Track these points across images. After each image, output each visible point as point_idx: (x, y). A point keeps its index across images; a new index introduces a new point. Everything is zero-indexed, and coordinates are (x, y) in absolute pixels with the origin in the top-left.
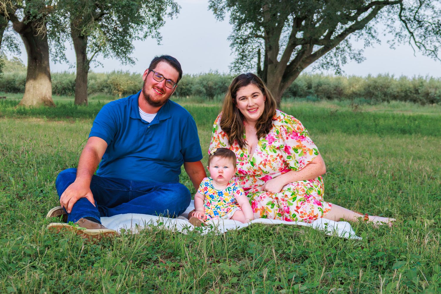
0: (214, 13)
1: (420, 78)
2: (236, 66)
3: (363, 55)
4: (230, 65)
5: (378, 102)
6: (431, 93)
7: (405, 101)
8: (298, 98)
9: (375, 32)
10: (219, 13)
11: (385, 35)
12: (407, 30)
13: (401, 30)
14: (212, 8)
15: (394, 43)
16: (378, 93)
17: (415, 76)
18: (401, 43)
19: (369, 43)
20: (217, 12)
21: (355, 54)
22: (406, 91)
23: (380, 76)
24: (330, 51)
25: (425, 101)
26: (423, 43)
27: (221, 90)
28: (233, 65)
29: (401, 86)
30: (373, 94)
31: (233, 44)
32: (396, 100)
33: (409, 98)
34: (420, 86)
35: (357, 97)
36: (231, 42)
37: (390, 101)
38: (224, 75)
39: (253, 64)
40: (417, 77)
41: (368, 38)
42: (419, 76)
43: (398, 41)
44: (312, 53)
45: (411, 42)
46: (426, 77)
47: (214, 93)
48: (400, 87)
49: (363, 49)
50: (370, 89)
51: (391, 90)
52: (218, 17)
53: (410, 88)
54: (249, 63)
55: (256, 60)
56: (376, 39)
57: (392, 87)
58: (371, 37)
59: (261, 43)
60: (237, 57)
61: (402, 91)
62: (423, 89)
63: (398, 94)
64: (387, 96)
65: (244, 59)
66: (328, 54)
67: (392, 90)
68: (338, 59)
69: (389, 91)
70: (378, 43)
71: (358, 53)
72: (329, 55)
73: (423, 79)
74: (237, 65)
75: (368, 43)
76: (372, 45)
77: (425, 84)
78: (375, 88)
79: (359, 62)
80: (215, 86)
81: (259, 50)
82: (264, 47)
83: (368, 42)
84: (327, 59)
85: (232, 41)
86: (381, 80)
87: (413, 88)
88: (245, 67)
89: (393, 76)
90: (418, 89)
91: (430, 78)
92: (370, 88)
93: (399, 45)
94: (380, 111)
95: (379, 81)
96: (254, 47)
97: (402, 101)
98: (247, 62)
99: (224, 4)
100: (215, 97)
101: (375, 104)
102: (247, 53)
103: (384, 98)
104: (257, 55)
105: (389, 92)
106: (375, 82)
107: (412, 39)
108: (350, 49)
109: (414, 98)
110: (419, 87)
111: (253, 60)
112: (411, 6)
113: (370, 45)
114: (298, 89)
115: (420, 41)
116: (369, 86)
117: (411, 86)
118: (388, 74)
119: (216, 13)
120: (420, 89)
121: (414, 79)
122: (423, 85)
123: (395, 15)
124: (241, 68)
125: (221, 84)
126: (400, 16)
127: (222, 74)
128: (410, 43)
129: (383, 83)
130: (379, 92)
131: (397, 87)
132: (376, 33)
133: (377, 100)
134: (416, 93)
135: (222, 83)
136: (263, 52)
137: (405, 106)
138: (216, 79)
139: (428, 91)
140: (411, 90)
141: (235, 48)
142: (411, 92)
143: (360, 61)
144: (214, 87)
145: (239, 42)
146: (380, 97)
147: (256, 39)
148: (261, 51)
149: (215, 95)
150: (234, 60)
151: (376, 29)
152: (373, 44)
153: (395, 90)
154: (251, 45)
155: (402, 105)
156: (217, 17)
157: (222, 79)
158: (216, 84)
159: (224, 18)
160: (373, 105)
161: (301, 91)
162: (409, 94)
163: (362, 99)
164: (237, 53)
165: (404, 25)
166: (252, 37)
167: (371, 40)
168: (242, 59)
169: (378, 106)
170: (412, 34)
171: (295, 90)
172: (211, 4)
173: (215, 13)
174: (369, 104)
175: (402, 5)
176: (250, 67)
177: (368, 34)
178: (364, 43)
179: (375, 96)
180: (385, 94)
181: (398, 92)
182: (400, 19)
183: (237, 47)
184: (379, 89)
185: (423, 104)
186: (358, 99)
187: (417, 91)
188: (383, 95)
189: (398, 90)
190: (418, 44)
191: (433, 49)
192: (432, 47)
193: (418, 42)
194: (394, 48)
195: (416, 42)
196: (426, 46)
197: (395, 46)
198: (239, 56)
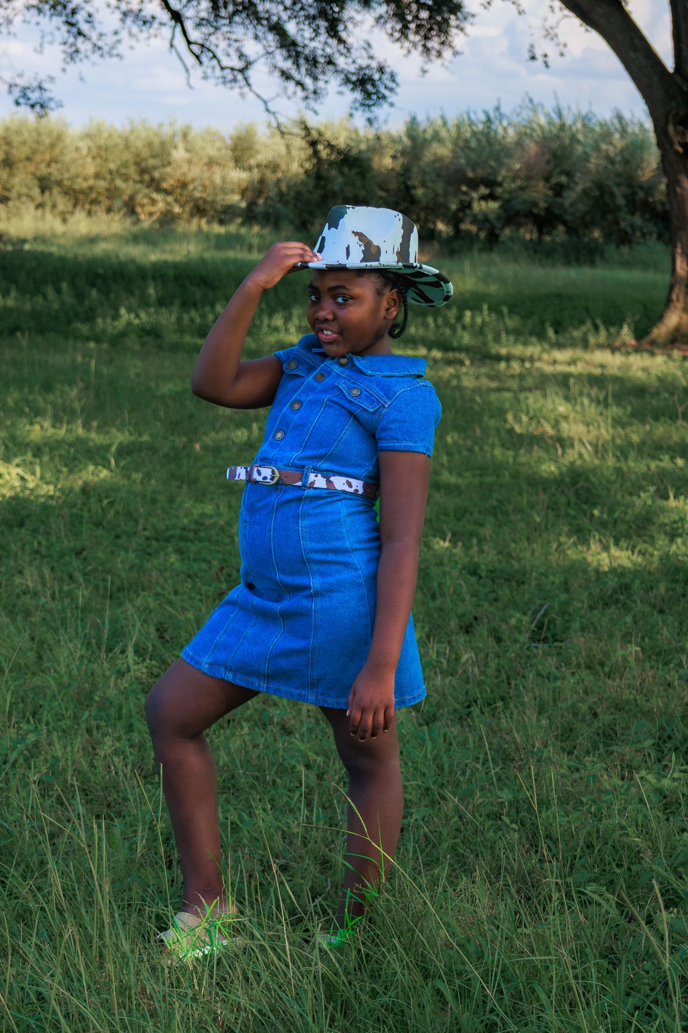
3: (54, 91)
15: (119, 41)
18: (137, 40)
21: (25, 87)
43: (131, 33)
70: (96, 55)
71: (35, 84)
75: (72, 56)
79: (41, 116)
107: (179, 29)
115: (202, 40)
128: (172, 45)
190: (195, 48)
191: (239, 64)
192: (235, 57)
193: (195, 43)
194: (118, 55)
195: (189, 43)
196: (219, 54)
197: (122, 49)
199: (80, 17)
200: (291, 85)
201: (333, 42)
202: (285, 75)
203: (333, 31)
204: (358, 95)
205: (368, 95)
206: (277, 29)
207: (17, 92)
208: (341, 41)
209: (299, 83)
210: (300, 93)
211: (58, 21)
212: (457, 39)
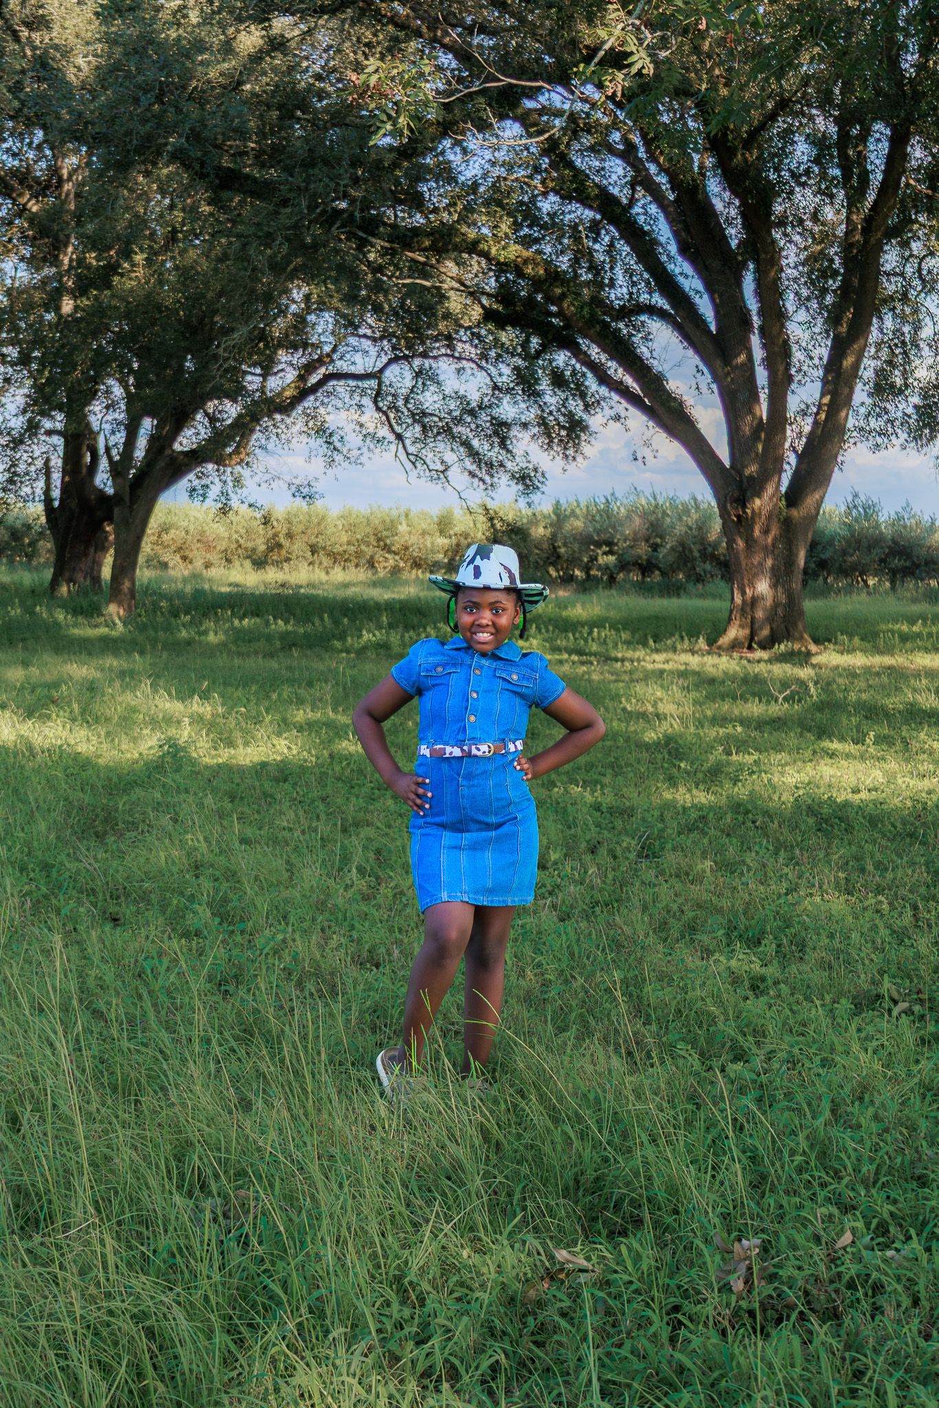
3: (318, 487)
6: (413, 545)
12: (386, 428)
13: (376, 427)
15: (361, 454)
18: (373, 453)
26: (420, 455)
43: (370, 449)
45: (398, 455)
55: (42, 482)
56: (342, 454)
58: (333, 451)
59: (54, 447)
65: (17, 481)
68: (224, 478)
81: (48, 460)
96: (37, 454)
98: (24, 489)
102: (22, 466)
107: (401, 446)
111: (35, 483)
115: (416, 452)
123: (365, 400)
126: (375, 402)
128: (395, 456)
136: (57, 462)
148: (52, 463)
154: (30, 450)
165: (383, 418)
175: (381, 384)
182: (374, 406)
190: (412, 458)
191: (441, 468)
192: (438, 463)
193: (412, 454)
194: (360, 463)
195: (408, 454)
196: (428, 461)
197: (363, 459)
198: (7, 475)
199: (335, 439)
200: (476, 481)
201: (503, 452)
202: (472, 474)
203: (503, 444)
204: (521, 487)
205: (527, 486)
206: (466, 444)
207: (293, 489)
208: (508, 451)
209: (481, 479)
210: (482, 486)
211: (320, 441)
212: (586, 449)
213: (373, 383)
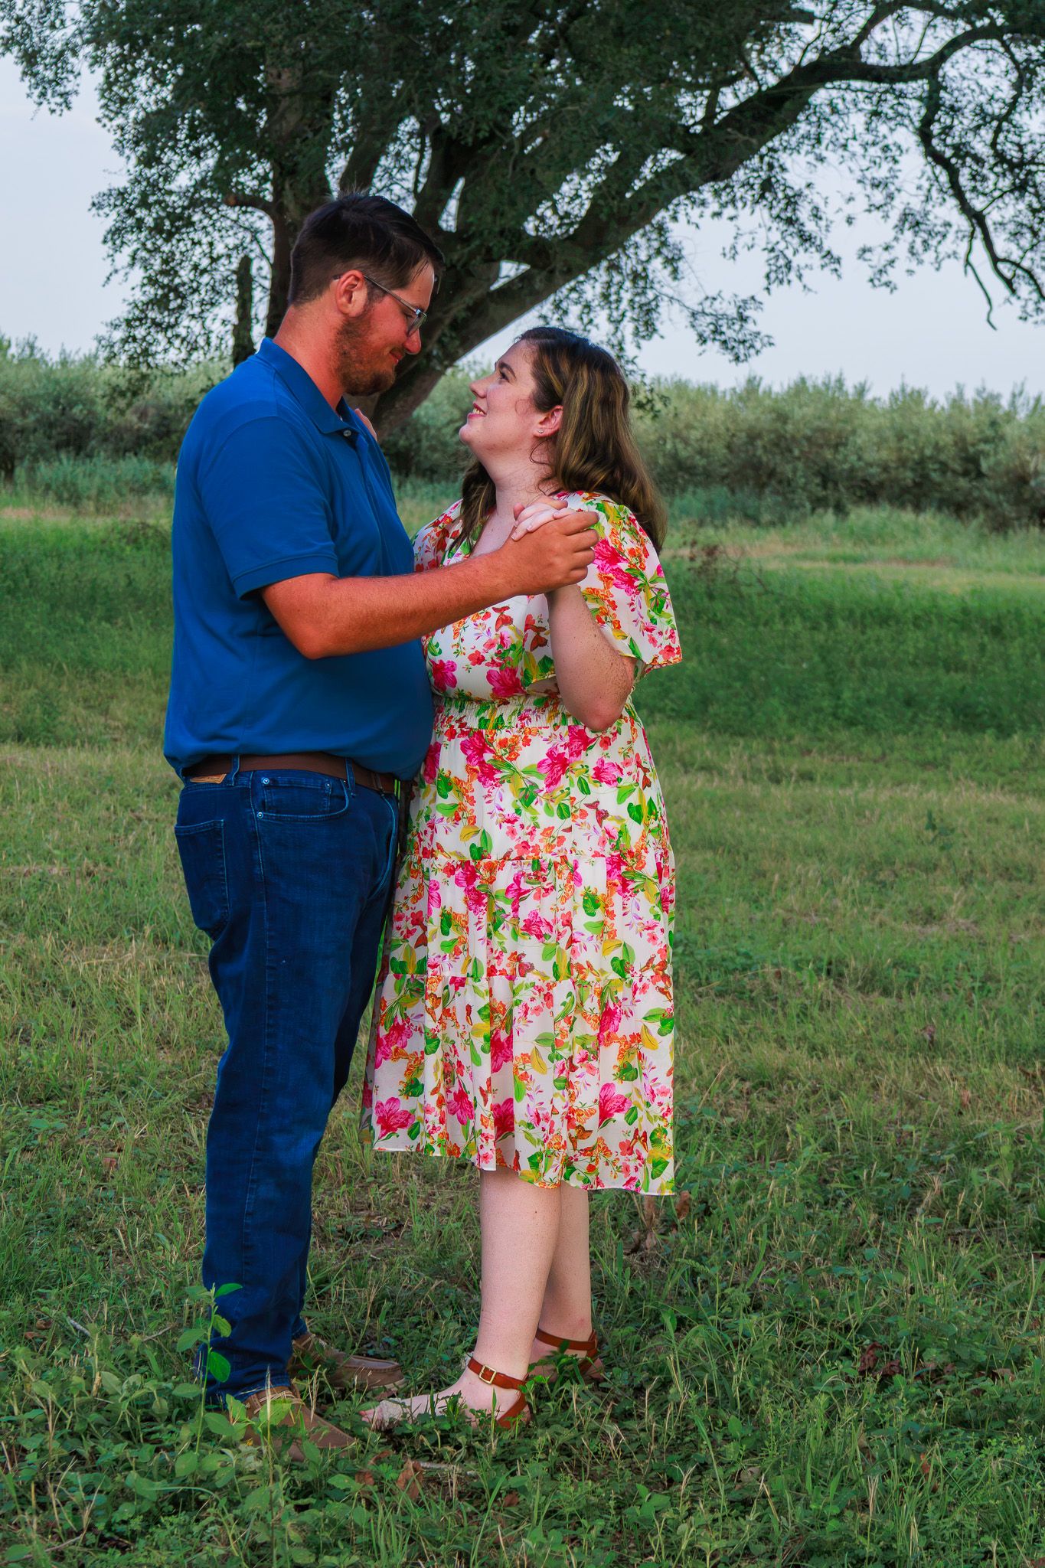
0: (25, 73)
1: (988, 401)
2: (135, 339)
3: (761, 321)
4: (104, 331)
5: (794, 514)
6: (1037, 473)
7: (918, 508)
8: (420, 481)
9: (816, 215)
10: (49, 74)
11: (850, 220)
12: (952, 202)
13: (928, 199)
14: (15, 49)
15: (892, 262)
16: (795, 471)
17: (961, 393)
18: (921, 261)
19: (788, 265)
20: (41, 68)
21: (718, 317)
22: (922, 462)
23: (800, 388)
24: (581, 278)
25: (1008, 510)
26: (1026, 264)
27: (50, 438)
28: (118, 335)
29: (900, 437)
30: (772, 474)
31: (116, 234)
32: (878, 504)
33: (937, 495)
34: (986, 441)
35: (696, 485)
36: (110, 220)
37: (849, 506)
38: (64, 363)
39: (216, 328)
40: (970, 395)
41: (782, 246)
42: (979, 393)
43: (912, 251)
44: (496, 286)
45: (972, 259)
46: (1014, 396)
47: (19, 451)
48: (893, 443)
49: (761, 296)
50: (760, 452)
51: (853, 458)
52: (43, 95)
53: (937, 448)
54: (196, 326)
55: (227, 310)
56: (819, 248)
57: (861, 440)
58: (796, 241)
59: (255, 233)
60: (139, 296)
61: (902, 462)
62: (1001, 456)
63: (884, 476)
64: (836, 484)
65: (172, 305)
66: (573, 289)
67: (860, 458)
69: (845, 460)
70: (827, 270)
71: (732, 312)
72: (574, 295)
73: (998, 407)
74: (140, 332)
75: (780, 271)
76: (800, 277)
77: (1008, 430)
78: (782, 444)
79: (737, 358)
80: (24, 415)
81: (246, 263)
82: (270, 252)
83: (782, 262)
84: (566, 312)
85: (113, 215)
86: (808, 411)
87: (953, 451)
88: (177, 343)
89: (861, 391)
90: (982, 452)
91: (1032, 403)
92: (759, 443)
93: (910, 272)
94: (805, 557)
95: (798, 413)
96: (220, 249)
97: (902, 506)
98: (185, 321)
99: (71, 29)
100: (20, 472)
101: (782, 521)
102: (185, 274)
103: (822, 493)
104: (233, 289)
105: (846, 466)
106: (783, 418)
108: (675, 271)
109: (960, 498)
110: (982, 446)
111: (215, 310)
112: (983, 99)
113: (792, 276)
114: (419, 441)
115: (1016, 256)
116: (753, 436)
117: (947, 439)
118: (840, 382)
119: (35, 75)
120: (987, 455)
121: (957, 403)
122: (1002, 438)
123: (901, 130)
124: (160, 349)
125: (50, 408)
126: (925, 135)
127: (54, 357)
128: (968, 263)
129: (817, 423)
130: (800, 465)
131: (882, 442)
132: (823, 223)
133: (791, 506)
134: (966, 473)
135: (57, 403)
136: (262, 271)
137: (917, 532)
138: (27, 386)
139: (1024, 465)
140: (943, 457)
141: (127, 250)
142: (944, 468)
143: (741, 350)
144: (19, 421)
145: (149, 221)
146: (804, 489)
147: (233, 213)
148: (253, 270)
149: (22, 458)
150: (123, 311)
151: (821, 206)
152: (805, 273)
153: (871, 456)
154: (205, 240)
155: (905, 527)
156: (37, 92)
157: (57, 382)
158: (26, 407)
159: (72, 99)
160: (773, 524)
161: (433, 449)
162: (936, 476)
163: (720, 493)
164: (138, 274)
165: (944, 178)
166: (211, 202)
167: (796, 252)
168: (161, 303)
169: (795, 533)
170: (977, 218)
171: (402, 442)
172: (9, 29)
173: (30, 72)
174: (752, 519)
175: (937, 87)
176: (201, 342)
177: (782, 226)
178: (767, 269)
179: (780, 482)
180: (826, 476)
181: (886, 468)
182: (922, 149)
183: (136, 246)
184: (796, 452)
185: (1001, 526)
186: (700, 491)
187: (971, 465)
188: (818, 480)
189: (884, 454)
190: (1006, 269)
193: (1005, 260)
194: (887, 284)
195: (995, 260)
197: (894, 275)
198: (151, 291)
207: (705, 324)
213: (920, 86)
